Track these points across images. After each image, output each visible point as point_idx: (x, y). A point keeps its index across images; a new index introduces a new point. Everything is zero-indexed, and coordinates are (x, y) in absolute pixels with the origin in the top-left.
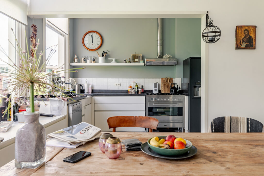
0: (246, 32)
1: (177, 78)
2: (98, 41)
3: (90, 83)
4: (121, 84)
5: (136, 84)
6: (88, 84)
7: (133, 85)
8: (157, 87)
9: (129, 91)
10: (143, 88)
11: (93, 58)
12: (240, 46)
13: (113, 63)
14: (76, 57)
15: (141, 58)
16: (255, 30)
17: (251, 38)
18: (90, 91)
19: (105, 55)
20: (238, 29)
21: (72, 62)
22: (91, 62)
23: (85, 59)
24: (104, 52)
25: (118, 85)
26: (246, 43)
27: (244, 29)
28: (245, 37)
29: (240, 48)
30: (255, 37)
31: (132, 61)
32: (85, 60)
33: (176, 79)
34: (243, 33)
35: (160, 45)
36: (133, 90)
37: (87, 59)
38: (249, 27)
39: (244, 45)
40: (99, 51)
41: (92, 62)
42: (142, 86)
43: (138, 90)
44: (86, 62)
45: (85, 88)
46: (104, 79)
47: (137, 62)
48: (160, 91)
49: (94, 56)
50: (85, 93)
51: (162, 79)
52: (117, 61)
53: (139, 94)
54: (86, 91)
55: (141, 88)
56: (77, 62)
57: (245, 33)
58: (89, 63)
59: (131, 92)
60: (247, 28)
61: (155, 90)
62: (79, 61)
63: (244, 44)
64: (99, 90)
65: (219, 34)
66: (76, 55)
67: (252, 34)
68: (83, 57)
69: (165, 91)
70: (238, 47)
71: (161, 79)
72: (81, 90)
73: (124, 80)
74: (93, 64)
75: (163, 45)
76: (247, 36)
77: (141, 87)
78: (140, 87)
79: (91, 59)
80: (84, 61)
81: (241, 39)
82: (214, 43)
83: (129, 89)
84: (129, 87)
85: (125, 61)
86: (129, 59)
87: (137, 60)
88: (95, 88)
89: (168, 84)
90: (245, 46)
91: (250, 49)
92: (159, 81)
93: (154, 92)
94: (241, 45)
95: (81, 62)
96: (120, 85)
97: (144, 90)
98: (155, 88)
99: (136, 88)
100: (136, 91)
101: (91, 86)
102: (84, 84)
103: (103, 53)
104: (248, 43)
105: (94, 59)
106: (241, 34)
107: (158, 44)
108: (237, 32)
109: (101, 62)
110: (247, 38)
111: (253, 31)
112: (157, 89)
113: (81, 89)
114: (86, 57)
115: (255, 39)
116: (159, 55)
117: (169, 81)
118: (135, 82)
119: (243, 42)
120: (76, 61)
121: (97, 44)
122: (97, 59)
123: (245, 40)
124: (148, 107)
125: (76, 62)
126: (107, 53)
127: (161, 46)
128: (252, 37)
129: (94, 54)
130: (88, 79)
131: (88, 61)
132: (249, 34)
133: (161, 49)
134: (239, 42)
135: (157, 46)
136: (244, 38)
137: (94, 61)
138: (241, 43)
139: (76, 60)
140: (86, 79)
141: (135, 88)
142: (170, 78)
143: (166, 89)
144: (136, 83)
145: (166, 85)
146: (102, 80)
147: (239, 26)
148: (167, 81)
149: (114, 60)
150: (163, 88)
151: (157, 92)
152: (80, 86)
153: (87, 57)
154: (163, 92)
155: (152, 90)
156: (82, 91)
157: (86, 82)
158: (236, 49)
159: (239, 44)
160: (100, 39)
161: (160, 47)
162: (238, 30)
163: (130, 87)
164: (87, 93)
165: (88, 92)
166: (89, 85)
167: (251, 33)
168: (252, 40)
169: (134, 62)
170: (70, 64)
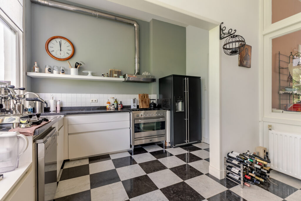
1: (153, 94)
2: (68, 50)
3: (58, 99)
5: (115, 101)
6: (55, 100)
7: (112, 101)
8: (135, 103)
9: (107, 107)
10: (122, 104)
11: (61, 69)
13: (89, 77)
14: (36, 65)
15: (119, 74)
18: (59, 109)
19: (78, 67)
21: (29, 72)
22: (59, 73)
23: (50, 69)
24: (77, 63)
25: (94, 101)
31: (111, 75)
32: (50, 71)
33: (151, 95)
35: (138, 63)
36: (113, 106)
37: (54, 70)
40: (70, 61)
41: (61, 73)
42: (121, 102)
43: (117, 106)
44: (52, 72)
45: (50, 106)
46: (77, 94)
47: (116, 77)
48: (138, 106)
49: (62, 67)
50: (50, 111)
51: (139, 95)
52: (93, 74)
53: (119, 110)
54: (52, 109)
55: (120, 105)
56: (38, 71)
57: (246, 51)
58: (55, 74)
59: (110, 109)
61: (134, 105)
62: (41, 71)
64: (71, 108)
66: (36, 63)
68: (47, 66)
69: (143, 106)
70: (241, 64)
73: (101, 96)
74: (62, 76)
75: (139, 63)
77: (120, 103)
79: (59, 70)
81: (244, 56)
83: (108, 106)
84: (107, 103)
85: (103, 75)
86: (107, 74)
87: (116, 75)
88: (65, 105)
89: (146, 99)
92: (137, 97)
93: (132, 108)
95: (45, 73)
96: (96, 101)
97: (123, 106)
98: (134, 104)
99: (116, 104)
100: (116, 107)
101: (60, 103)
102: (48, 101)
103: (76, 65)
105: (63, 70)
107: (136, 62)
109: (73, 74)
113: (45, 106)
114: (52, 67)
116: (137, 72)
117: (146, 97)
118: (113, 98)
120: (36, 70)
121: (67, 53)
124: (134, 124)
125: (36, 72)
126: (81, 64)
129: (65, 65)
130: (54, 94)
131: (55, 71)
132: (248, 53)
133: (139, 67)
134: (242, 59)
135: (135, 63)
137: (63, 72)
139: (36, 69)
140: (52, 94)
142: (147, 95)
143: (144, 104)
144: (116, 98)
145: (144, 101)
146: (74, 95)
148: (145, 97)
149: (90, 73)
150: (141, 103)
151: (136, 108)
153: (54, 67)
154: (141, 108)
155: (130, 107)
156: (47, 110)
157: (52, 99)
159: (242, 61)
160: (70, 48)
161: (138, 65)
163: (109, 103)
164: (53, 111)
165: (55, 110)
166: (56, 102)
169: (112, 77)
170: (26, 74)
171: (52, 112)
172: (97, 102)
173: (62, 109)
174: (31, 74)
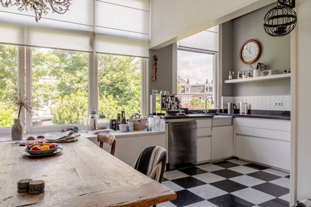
2: (256, 51)
4: (282, 103)
11: (248, 73)
14: (230, 74)
18: (246, 112)
21: (226, 80)
22: (247, 77)
23: (240, 74)
24: (259, 64)
25: (278, 104)
32: (241, 76)
37: (243, 74)
44: (242, 78)
45: (240, 108)
49: (249, 70)
54: (241, 111)
56: (232, 78)
58: (244, 79)
62: (234, 77)
66: (230, 72)
68: (239, 72)
72: (234, 110)
74: (249, 79)
80: (240, 77)
85: (285, 71)
88: (252, 108)
95: (237, 79)
103: (258, 66)
113: (235, 108)
121: (254, 54)
122: (253, 72)
125: (230, 79)
131: (243, 76)
137: (249, 76)
139: (230, 77)
149: (270, 71)
152: (233, 105)
153: (243, 71)
160: (257, 48)
166: (243, 104)
171: (241, 114)
172: (282, 106)
173: (249, 111)
174: (227, 82)
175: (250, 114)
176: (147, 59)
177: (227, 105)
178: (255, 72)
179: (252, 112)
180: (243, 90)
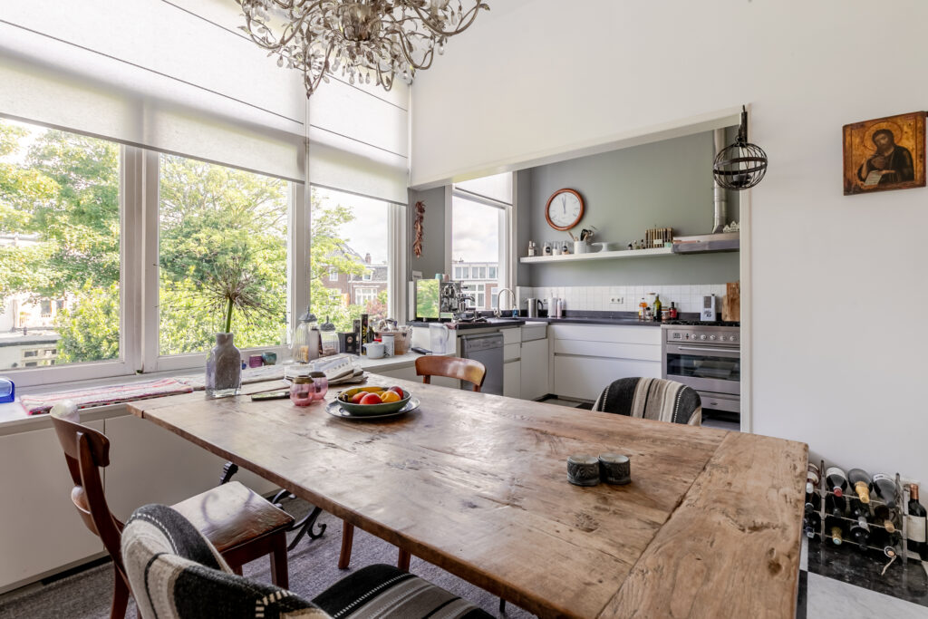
0: (883, 138)
2: (575, 208)
3: (560, 297)
4: (623, 298)
5: (654, 299)
6: (554, 299)
7: (650, 301)
8: (711, 307)
9: (640, 314)
10: (674, 309)
11: (563, 246)
12: (859, 183)
13: (604, 254)
14: (530, 246)
15: (670, 235)
16: (919, 125)
17: (905, 153)
18: (559, 314)
19: (586, 237)
20: (848, 132)
21: (523, 257)
22: (560, 254)
23: (548, 248)
24: (584, 230)
25: (616, 301)
26: (884, 172)
27: (874, 129)
28: (880, 152)
29: (859, 191)
30: (919, 147)
31: (648, 244)
32: (549, 251)
34: (869, 143)
35: (721, 200)
36: (649, 312)
37: (554, 248)
38: (894, 119)
39: (874, 178)
40: (573, 232)
41: (563, 252)
42: (673, 303)
43: (659, 313)
44: (552, 254)
45: (548, 307)
46: (588, 287)
47: (659, 246)
48: (719, 315)
49: (565, 241)
50: (548, 316)
51: (728, 285)
52: (611, 248)
54: (550, 313)
55: (669, 309)
56: (533, 255)
57: (878, 141)
58: (556, 256)
60: (884, 126)
61: (707, 312)
62: (538, 253)
63: (874, 176)
64: (578, 312)
65: (759, 164)
66: (531, 242)
67: (908, 139)
68: (546, 244)
69: (733, 316)
70: (851, 188)
71: (724, 287)
72: (539, 311)
73: (631, 289)
74: (565, 257)
76: (888, 149)
77: (670, 306)
78: (666, 304)
79: (560, 247)
80: (547, 252)
81: (864, 161)
82: (746, 188)
83: (640, 310)
84: (640, 306)
85: (630, 246)
86: (641, 241)
87: (659, 242)
88: (570, 308)
90: (880, 182)
91: (900, 188)
92: (720, 291)
93: (703, 318)
94: (864, 180)
95: (542, 255)
96: (621, 301)
97: (678, 313)
98: (707, 309)
99: (656, 309)
100: (655, 315)
101: (562, 303)
103: (582, 234)
104: (893, 172)
105: (565, 247)
106: (863, 148)
107: (716, 198)
108: (847, 144)
109: (579, 252)
110: (886, 154)
111: (909, 130)
112: (712, 310)
113: (540, 308)
114: (553, 243)
115: (919, 153)
116: (717, 224)
118: (655, 294)
119: (871, 168)
120: (530, 254)
121: (573, 216)
122: (572, 245)
123: (878, 162)
124: (668, 354)
126: (591, 231)
127: (723, 203)
128: (906, 150)
129: (565, 237)
130: (554, 289)
131: (554, 251)
132: (895, 142)
133: (724, 209)
134: (856, 172)
135: (714, 203)
136: (875, 157)
137: (565, 251)
138: (863, 175)
139: (531, 252)
140: (551, 288)
141: (652, 308)
144: (658, 295)
145: (737, 301)
146: (583, 289)
147: (851, 125)
149: (604, 245)
150: (727, 308)
151: (713, 319)
152: (537, 302)
153: (555, 243)
154: (728, 319)
155: (698, 315)
156: (543, 313)
157: (551, 296)
158: (845, 194)
159: (857, 178)
160: (579, 205)
161: (721, 205)
162: (848, 139)
163: (643, 305)
164: (552, 317)
165: (555, 315)
166: (556, 300)
167: (901, 139)
168: (908, 160)
169: (651, 246)
170: (519, 260)
171: (550, 318)
172: (623, 303)
173: (564, 313)
174: (525, 260)
175: (566, 316)
176: (404, 208)
177: (527, 303)
178: (577, 245)
179: (567, 314)
180: (550, 275)
